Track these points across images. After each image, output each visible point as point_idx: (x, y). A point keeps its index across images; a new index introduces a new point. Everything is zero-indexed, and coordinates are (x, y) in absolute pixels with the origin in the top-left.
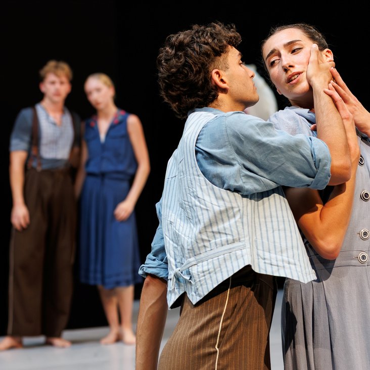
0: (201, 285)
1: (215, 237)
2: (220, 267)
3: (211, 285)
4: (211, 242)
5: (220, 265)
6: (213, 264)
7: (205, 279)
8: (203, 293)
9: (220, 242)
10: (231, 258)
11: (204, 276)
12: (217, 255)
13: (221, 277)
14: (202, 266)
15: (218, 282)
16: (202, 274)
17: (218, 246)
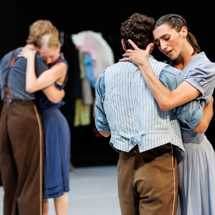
0: (146, 145)
1: (158, 125)
2: (157, 140)
3: (151, 147)
4: (155, 126)
5: (157, 139)
6: (154, 137)
7: (148, 143)
8: (146, 149)
9: (159, 128)
10: (162, 136)
11: (148, 141)
12: (157, 133)
13: (157, 144)
14: (148, 136)
15: (155, 146)
16: (148, 140)
17: (158, 129)
